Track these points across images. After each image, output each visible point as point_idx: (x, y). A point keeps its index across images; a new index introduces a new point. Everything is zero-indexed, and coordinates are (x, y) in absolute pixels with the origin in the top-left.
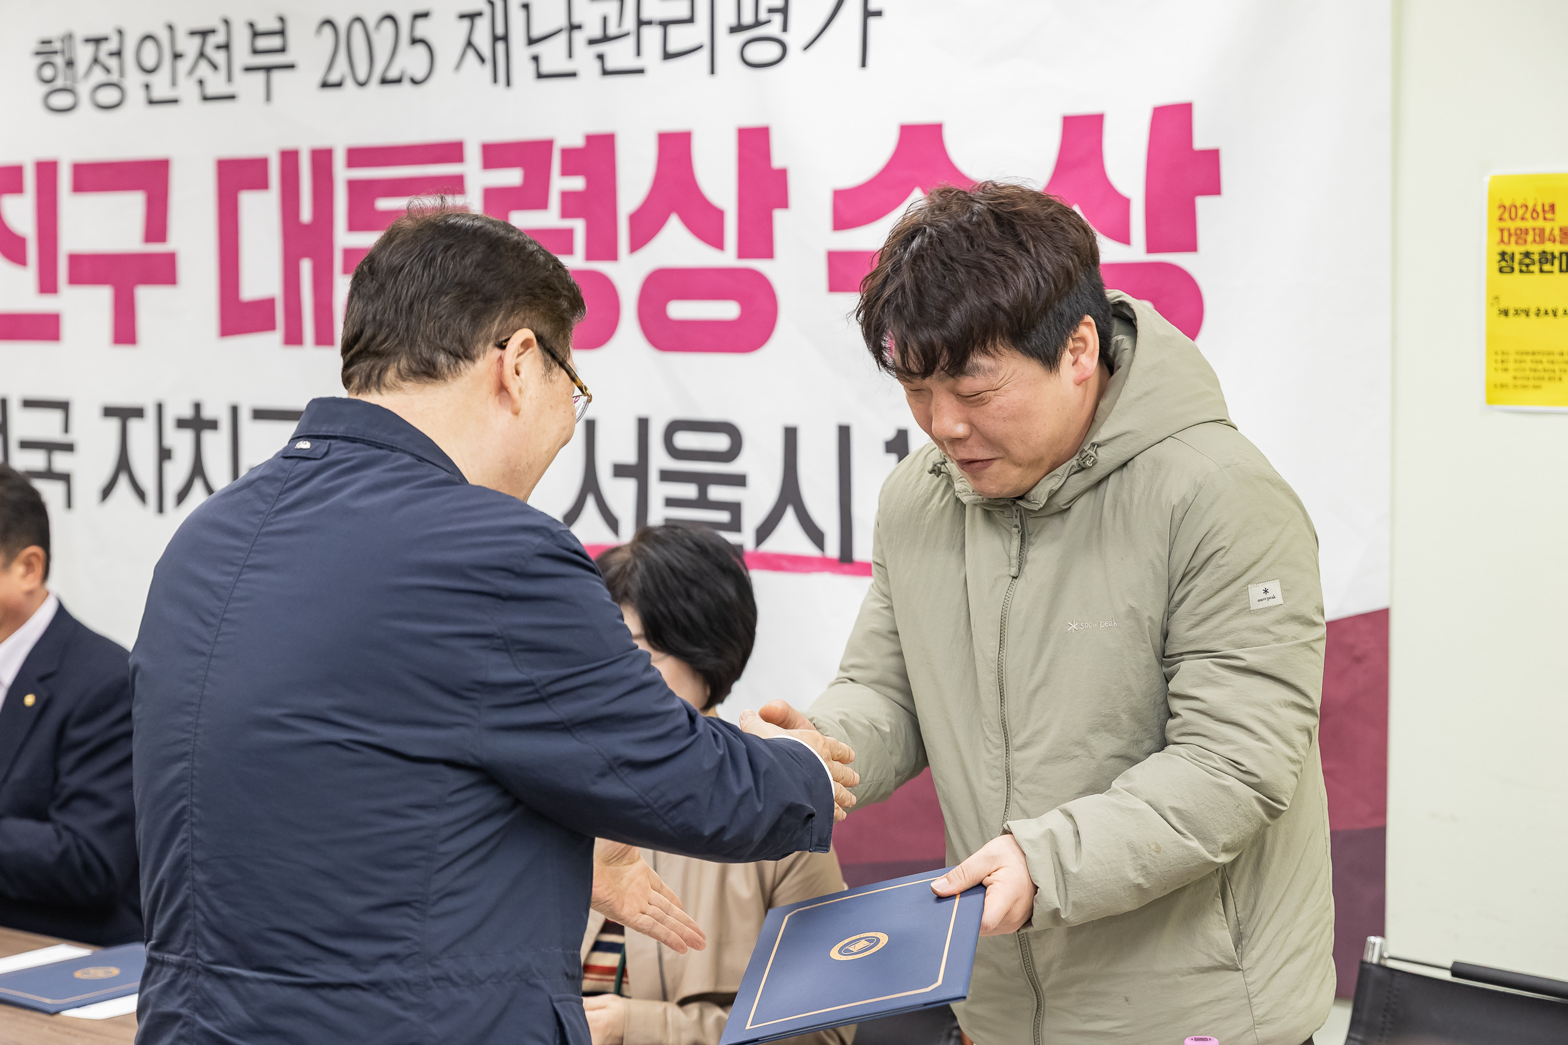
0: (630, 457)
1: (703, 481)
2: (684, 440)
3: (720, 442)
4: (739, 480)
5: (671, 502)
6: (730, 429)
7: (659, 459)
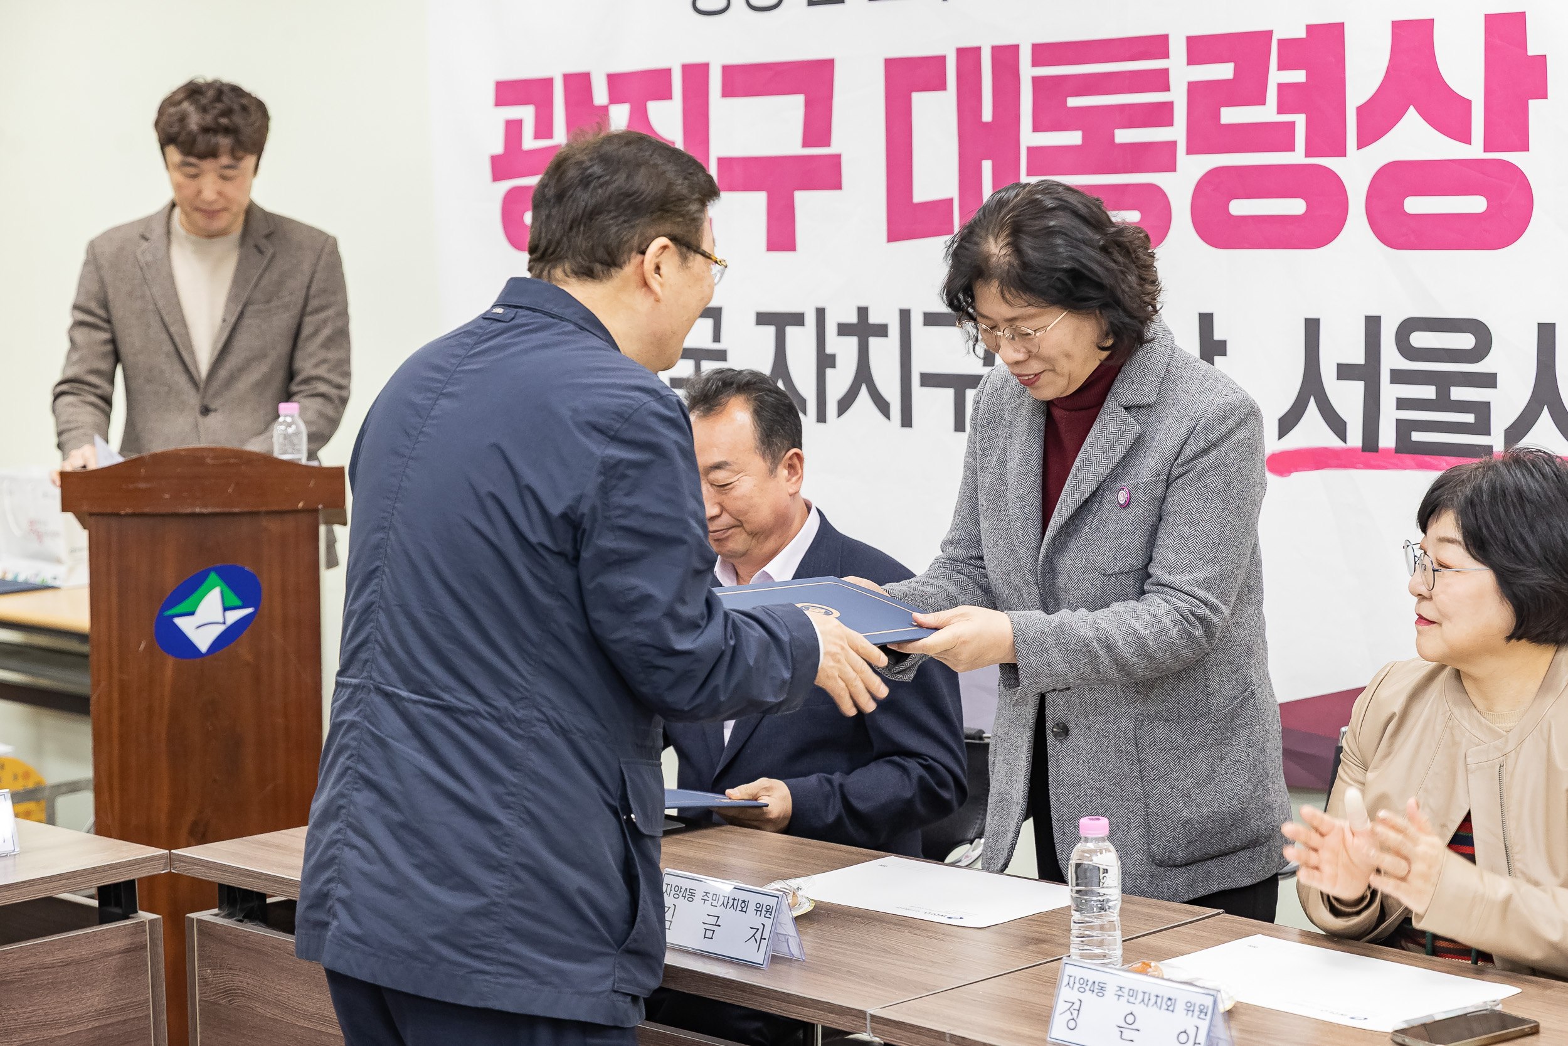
0: (1357, 356)
1: (1443, 381)
2: (1419, 340)
3: (1466, 341)
4: (1489, 380)
5: (1403, 404)
6: (1477, 328)
7: (1391, 358)
